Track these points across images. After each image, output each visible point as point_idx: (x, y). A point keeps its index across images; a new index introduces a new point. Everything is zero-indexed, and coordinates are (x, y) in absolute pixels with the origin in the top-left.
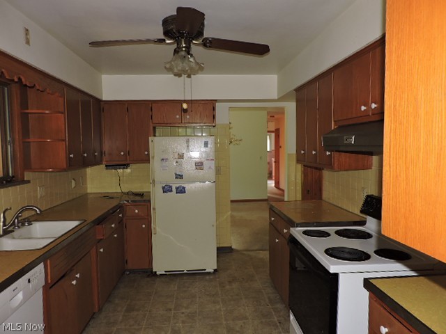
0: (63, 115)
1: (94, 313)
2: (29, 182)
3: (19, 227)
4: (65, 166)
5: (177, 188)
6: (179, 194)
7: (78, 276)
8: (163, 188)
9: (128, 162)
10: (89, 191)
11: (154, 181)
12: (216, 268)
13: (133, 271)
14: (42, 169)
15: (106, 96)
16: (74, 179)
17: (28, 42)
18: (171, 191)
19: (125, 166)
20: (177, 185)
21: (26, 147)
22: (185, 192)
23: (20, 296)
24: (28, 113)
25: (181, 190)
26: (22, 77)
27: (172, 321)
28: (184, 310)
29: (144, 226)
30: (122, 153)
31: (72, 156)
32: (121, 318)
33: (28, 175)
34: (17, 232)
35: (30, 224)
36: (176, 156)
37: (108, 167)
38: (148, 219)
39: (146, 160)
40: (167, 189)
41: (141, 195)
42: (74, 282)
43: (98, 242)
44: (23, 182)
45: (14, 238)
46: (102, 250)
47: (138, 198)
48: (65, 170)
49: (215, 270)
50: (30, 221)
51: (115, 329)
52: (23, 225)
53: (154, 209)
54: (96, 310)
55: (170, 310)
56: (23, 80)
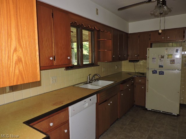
0: (111, 40)
1: (118, 118)
2: (99, 65)
3: (94, 81)
4: (111, 60)
5: (159, 72)
6: (160, 75)
7: (111, 102)
8: (153, 71)
9: (138, 59)
10: (123, 71)
11: (148, 68)
12: (178, 114)
13: (137, 106)
14: (103, 61)
15: (130, 31)
16: (117, 66)
17: (97, 14)
18: (157, 73)
19: (137, 61)
20: (160, 71)
21: (99, 53)
22: (163, 74)
23: (87, 104)
24: (100, 41)
25: (161, 73)
26: (95, 27)
27: (149, 132)
28: (156, 129)
29: (143, 88)
30: (136, 56)
31: (114, 56)
32: (128, 123)
33: (99, 63)
34: (93, 83)
35: (98, 81)
36: (160, 57)
37: (130, 61)
38: (144, 84)
39: (145, 58)
40: (154, 72)
41: (143, 74)
42: (109, 104)
43: (121, 91)
44: (97, 65)
45: (92, 85)
46: (122, 94)
47: (142, 75)
48: (111, 62)
49: (178, 115)
50: (98, 80)
51: (125, 127)
52: (96, 81)
53: (148, 80)
54: (119, 118)
55: (150, 127)
56: (96, 28)
